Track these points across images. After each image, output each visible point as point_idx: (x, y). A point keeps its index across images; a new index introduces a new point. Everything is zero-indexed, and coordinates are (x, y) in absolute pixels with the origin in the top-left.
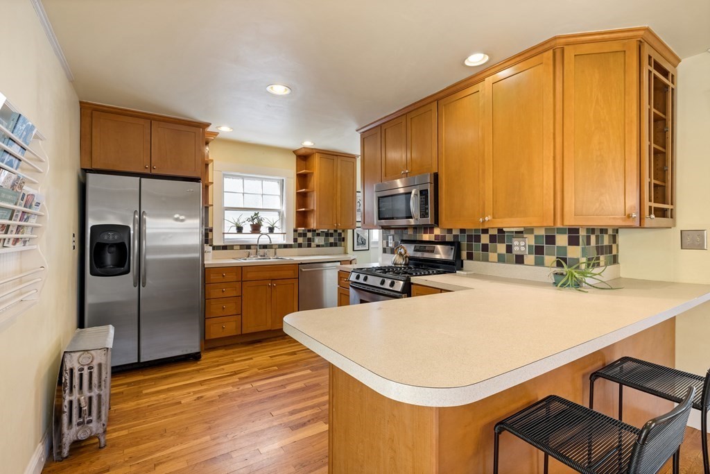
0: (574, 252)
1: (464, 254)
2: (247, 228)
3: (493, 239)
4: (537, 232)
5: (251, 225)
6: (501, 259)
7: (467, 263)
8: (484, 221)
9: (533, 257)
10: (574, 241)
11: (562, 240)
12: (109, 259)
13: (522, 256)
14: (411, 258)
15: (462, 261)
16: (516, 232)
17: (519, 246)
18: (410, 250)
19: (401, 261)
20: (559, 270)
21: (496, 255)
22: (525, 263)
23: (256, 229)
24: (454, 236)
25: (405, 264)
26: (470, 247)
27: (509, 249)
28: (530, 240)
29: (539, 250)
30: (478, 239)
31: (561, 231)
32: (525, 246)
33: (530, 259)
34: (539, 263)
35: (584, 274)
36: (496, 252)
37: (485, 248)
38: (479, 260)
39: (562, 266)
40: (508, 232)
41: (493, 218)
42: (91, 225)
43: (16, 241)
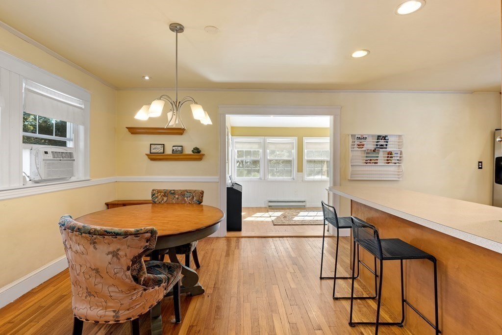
42: (496, 157)
43: (388, 163)
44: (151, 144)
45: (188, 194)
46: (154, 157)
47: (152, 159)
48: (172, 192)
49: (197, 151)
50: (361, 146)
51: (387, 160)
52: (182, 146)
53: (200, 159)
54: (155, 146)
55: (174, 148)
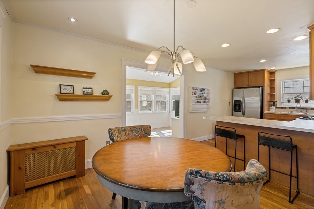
2: (293, 101)
5: (295, 100)
12: (237, 108)
23: (297, 101)
42: (234, 100)
43: (204, 103)
44: (60, 85)
45: (137, 129)
46: (63, 97)
47: (61, 100)
48: (123, 129)
49: (105, 93)
50: (195, 93)
51: (204, 101)
52: (92, 89)
53: (107, 100)
54: (65, 87)
55: (84, 90)
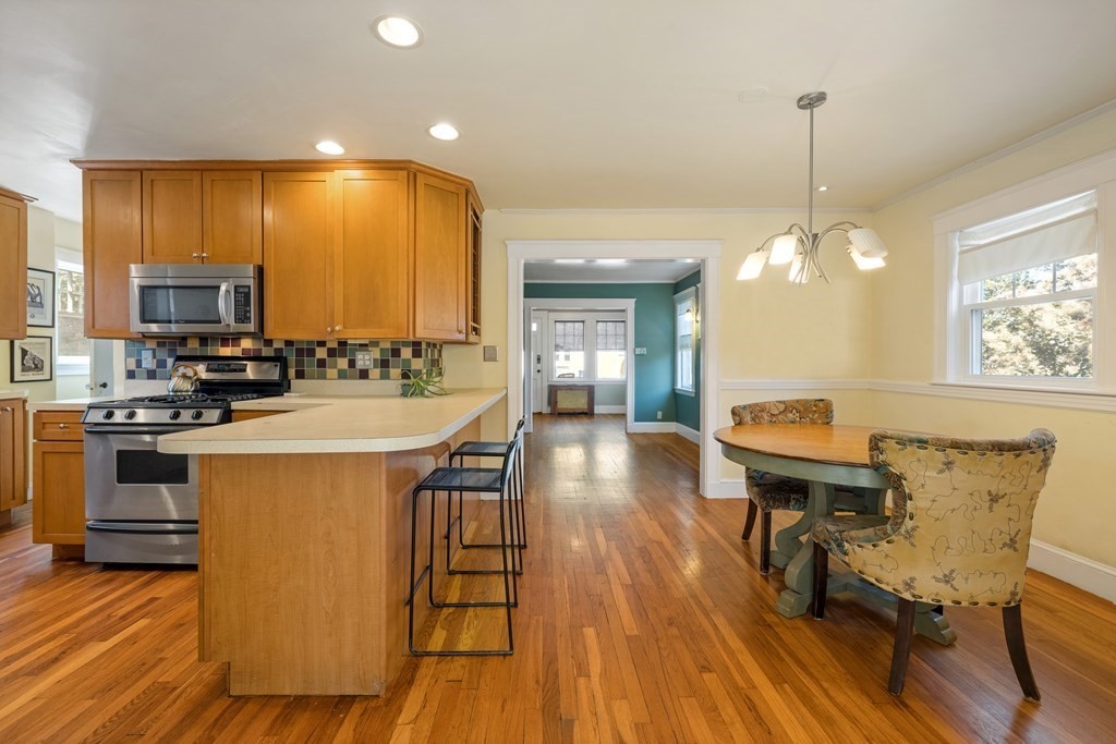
0: (417, 364)
1: (292, 372)
3: (331, 353)
4: (382, 345)
6: (342, 375)
7: (295, 383)
8: (332, 331)
9: (378, 371)
10: (417, 354)
11: (406, 353)
13: (367, 370)
14: (204, 383)
15: (289, 381)
16: (360, 345)
17: (364, 360)
18: (202, 371)
19: (187, 386)
20: (405, 381)
21: (335, 371)
22: (370, 377)
24: (275, 349)
25: (194, 391)
26: (299, 363)
27: (352, 363)
28: (376, 353)
29: (384, 364)
30: (312, 353)
31: (406, 344)
32: (369, 360)
33: (375, 373)
34: (385, 376)
35: (427, 383)
36: (336, 367)
37: (322, 363)
38: (314, 378)
39: (409, 378)
40: (351, 345)
41: (344, 327)
